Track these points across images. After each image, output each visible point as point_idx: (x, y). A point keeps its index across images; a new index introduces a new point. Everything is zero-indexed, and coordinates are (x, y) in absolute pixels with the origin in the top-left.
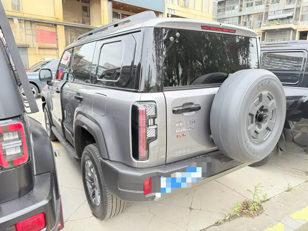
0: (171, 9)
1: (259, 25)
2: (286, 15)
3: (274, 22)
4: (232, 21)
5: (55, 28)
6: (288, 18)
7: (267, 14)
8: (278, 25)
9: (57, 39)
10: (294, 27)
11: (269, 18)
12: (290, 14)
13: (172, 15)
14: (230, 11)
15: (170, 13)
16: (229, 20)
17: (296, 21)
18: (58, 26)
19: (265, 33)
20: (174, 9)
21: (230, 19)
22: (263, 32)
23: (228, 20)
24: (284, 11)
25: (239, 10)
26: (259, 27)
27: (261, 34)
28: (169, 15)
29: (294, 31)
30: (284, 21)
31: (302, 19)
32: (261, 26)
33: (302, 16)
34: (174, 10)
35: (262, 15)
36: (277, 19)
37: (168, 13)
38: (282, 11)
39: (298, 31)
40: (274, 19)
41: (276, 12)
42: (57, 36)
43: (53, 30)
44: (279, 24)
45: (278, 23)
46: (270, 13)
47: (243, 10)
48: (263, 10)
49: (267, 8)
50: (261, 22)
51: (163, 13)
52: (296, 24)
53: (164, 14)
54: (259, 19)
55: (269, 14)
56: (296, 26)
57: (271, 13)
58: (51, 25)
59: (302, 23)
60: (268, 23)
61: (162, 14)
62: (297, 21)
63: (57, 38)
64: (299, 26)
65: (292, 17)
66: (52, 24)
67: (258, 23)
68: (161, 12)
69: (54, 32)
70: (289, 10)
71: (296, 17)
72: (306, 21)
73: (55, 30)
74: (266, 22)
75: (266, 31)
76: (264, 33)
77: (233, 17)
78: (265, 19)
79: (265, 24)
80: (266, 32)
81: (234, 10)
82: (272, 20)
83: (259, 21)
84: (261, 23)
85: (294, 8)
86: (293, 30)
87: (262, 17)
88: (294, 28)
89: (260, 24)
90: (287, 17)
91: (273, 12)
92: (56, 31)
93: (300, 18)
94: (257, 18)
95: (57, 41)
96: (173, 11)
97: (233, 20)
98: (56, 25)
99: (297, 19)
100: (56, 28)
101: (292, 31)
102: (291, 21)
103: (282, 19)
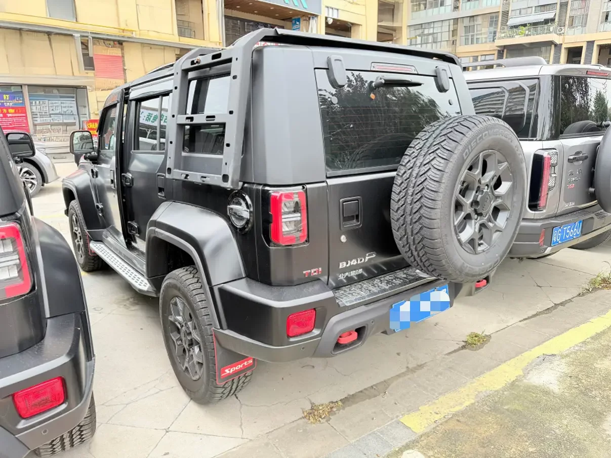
0: (332, 9)
1: (492, 37)
2: (541, 17)
3: (520, 31)
4: (440, 29)
5: (120, 49)
6: (546, 22)
7: (506, 14)
8: (527, 35)
9: (125, 70)
10: (557, 40)
11: (511, 22)
12: (550, 15)
13: (333, 19)
14: (436, 10)
15: (330, 16)
16: (433, 28)
17: (560, 29)
18: (124, 44)
19: (503, 51)
20: (337, 8)
21: (436, 25)
22: (499, 49)
23: (432, 26)
24: (537, 8)
25: (452, 8)
26: (492, 40)
27: (496, 53)
28: (329, 19)
29: (558, 47)
30: (539, 28)
31: (571, 25)
32: (497, 37)
33: (572, 18)
34: (338, 10)
35: (497, 17)
36: (525, 25)
37: (327, 16)
38: (534, 9)
39: (564, 46)
40: (520, 25)
41: (523, 11)
42: (124, 65)
43: (116, 52)
44: (529, 33)
45: (527, 32)
46: (511, 13)
47: (460, 8)
48: (500, 6)
49: (506, 4)
50: (495, 30)
51: (316, 16)
52: (560, 34)
53: (319, 17)
54: (491, 25)
55: (509, 15)
56: (562, 37)
57: (514, 12)
58: (112, 43)
59: (571, 31)
60: (509, 32)
61: (316, 18)
62: (562, 28)
63: (126, 68)
64: (566, 37)
65: (553, 20)
66: (114, 41)
67: (490, 33)
68: (314, 15)
69: (119, 56)
70: (548, 7)
71: (560, 20)
72: (578, 28)
73: (120, 52)
74: (505, 30)
75: (505, 47)
76: (501, 52)
77: (442, 21)
78: (502, 25)
79: (503, 35)
80: (505, 50)
81: (443, 8)
82: (516, 27)
83: (492, 29)
84: (495, 33)
85: (557, 3)
86: (556, 45)
87: (497, 21)
88: (558, 42)
89: (492, 35)
90: (545, 20)
91: (518, 11)
92: (123, 53)
93: (567, 23)
94: (487, 23)
95: (125, 73)
96: (335, 11)
97: (442, 26)
98: (120, 43)
99: (562, 25)
100: (122, 49)
101: (553, 46)
102: (551, 29)
103: (535, 24)
